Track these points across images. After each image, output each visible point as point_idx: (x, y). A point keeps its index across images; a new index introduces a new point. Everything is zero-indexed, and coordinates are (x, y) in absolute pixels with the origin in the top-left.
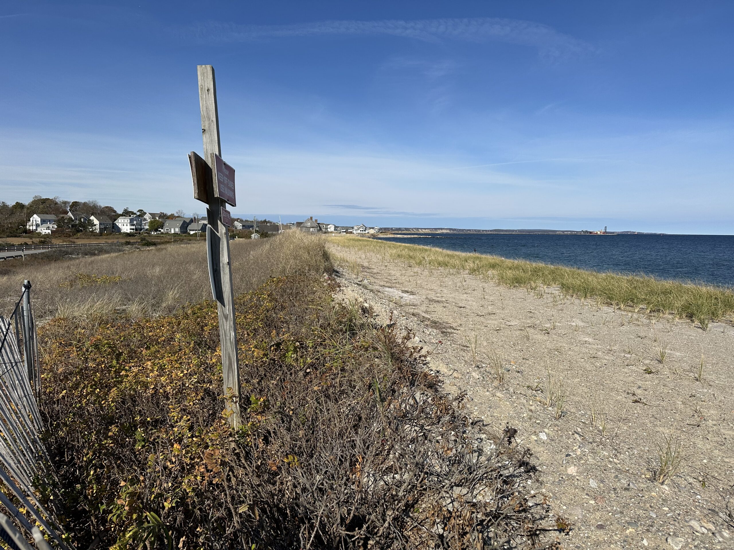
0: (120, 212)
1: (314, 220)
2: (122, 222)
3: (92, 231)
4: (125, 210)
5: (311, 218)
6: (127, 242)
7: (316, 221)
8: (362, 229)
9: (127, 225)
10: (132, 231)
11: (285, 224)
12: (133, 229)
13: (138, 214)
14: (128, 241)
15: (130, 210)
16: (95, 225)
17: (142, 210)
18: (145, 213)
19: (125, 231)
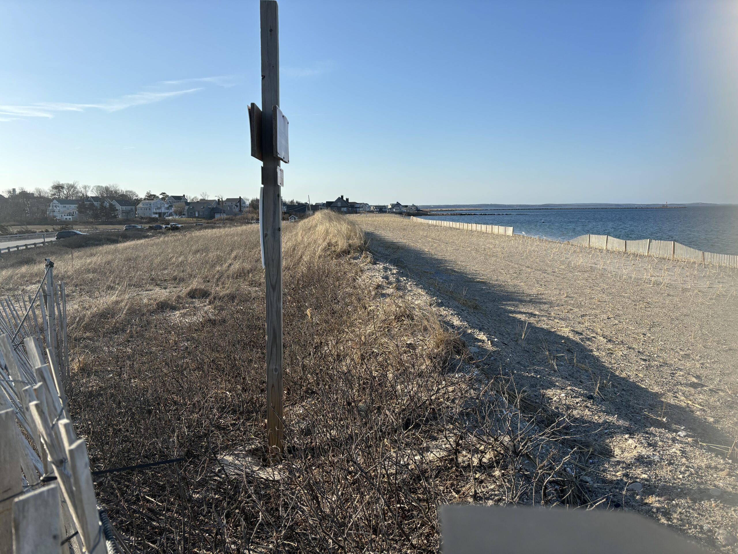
0: (142, 196)
2: (145, 206)
3: (114, 216)
4: (148, 193)
6: (150, 227)
7: (347, 199)
8: (397, 208)
9: (150, 209)
11: (314, 204)
12: (156, 213)
15: (152, 194)
16: (117, 210)
17: (164, 193)
18: (167, 196)
19: (148, 215)
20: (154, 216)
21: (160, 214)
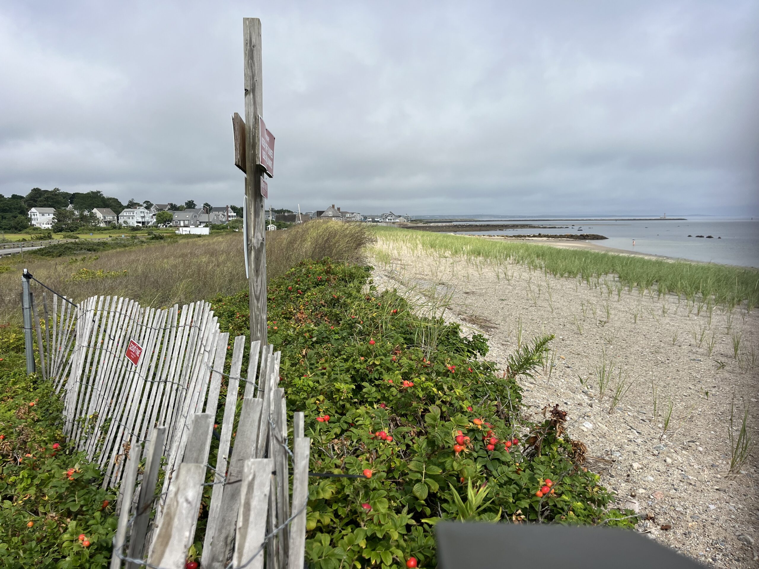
0: (125, 203)
1: (336, 208)
2: (128, 215)
3: (96, 225)
4: (130, 202)
5: (333, 206)
7: (339, 209)
8: (390, 218)
9: (133, 218)
10: (139, 224)
11: (304, 213)
12: (140, 222)
13: (145, 205)
14: (134, 235)
15: (135, 202)
16: (98, 219)
17: (149, 202)
18: (152, 205)
19: (131, 224)
20: (136, 224)
21: (143, 223)
